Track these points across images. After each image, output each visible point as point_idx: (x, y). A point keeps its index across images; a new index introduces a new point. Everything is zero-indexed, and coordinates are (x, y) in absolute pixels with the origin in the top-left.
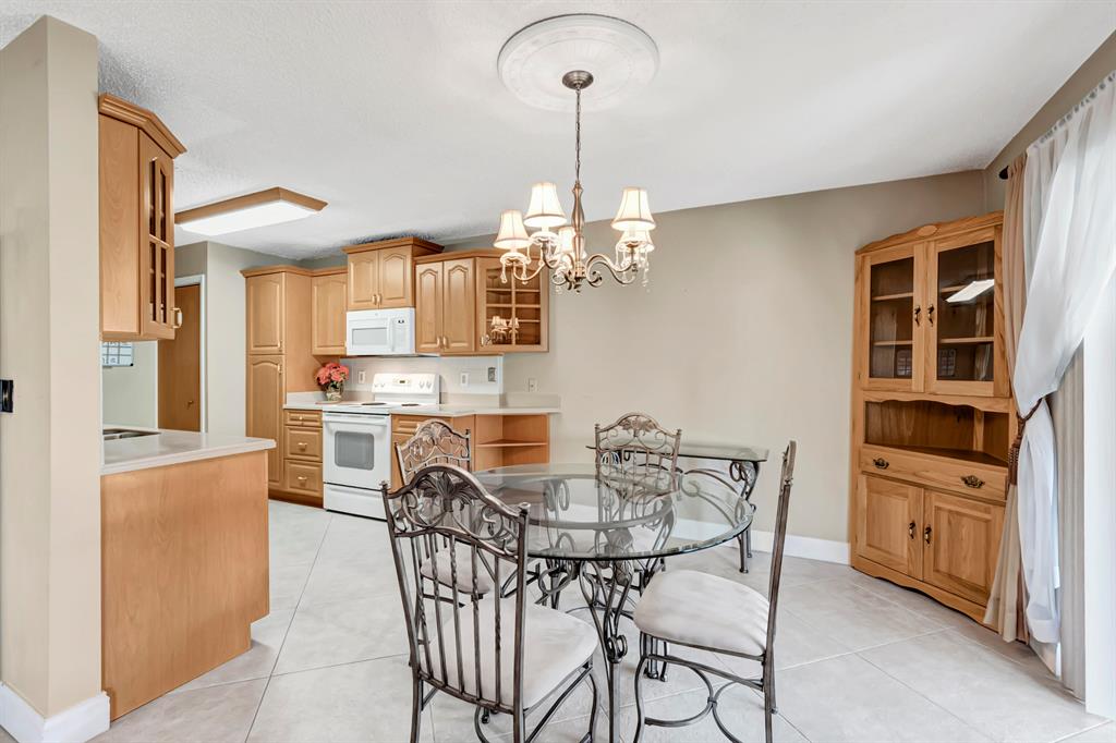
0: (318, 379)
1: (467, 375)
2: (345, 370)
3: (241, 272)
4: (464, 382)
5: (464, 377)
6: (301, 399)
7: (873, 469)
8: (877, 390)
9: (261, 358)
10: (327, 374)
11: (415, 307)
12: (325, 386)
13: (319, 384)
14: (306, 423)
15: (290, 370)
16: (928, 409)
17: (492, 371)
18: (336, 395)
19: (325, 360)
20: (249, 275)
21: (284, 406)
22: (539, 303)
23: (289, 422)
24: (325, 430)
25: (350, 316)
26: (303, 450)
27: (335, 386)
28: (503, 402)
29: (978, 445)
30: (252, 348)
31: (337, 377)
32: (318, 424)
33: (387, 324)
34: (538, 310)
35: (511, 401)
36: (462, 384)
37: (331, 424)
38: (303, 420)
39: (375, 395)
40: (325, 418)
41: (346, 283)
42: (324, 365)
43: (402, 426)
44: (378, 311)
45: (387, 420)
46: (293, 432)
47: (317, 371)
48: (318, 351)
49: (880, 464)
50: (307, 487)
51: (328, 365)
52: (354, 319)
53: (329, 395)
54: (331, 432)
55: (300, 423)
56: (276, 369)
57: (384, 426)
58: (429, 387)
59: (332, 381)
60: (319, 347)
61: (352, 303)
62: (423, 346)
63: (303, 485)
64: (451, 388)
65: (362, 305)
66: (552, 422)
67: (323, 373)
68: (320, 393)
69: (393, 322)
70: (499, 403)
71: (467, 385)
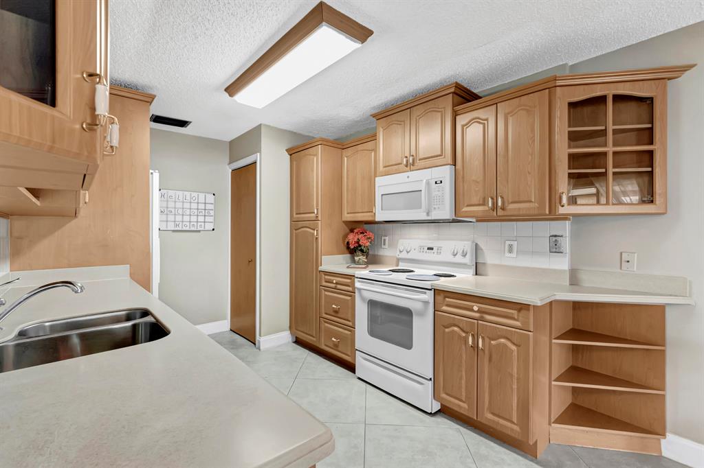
0: (348, 243)
2: (371, 235)
3: (287, 150)
4: (510, 251)
5: (511, 246)
6: (334, 263)
9: (301, 224)
10: (356, 240)
11: (455, 165)
12: (353, 250)
13: (348, 248)
14: (339, 287)
15: (325, 234)
17: (556, 241)
18: (363, 258)
19: (353, 226)
20: (292, 152)
21: (321, 268)
22: (651, 143)
23: (324, 284)
24: (357, 295)
25: (380, 181)
26: (336, 312)
27: (362, 251)
28: (574, 284)
30: (295, 216)
31: (365, 243)
32: (350, 289)
33: (423, 187)
34: (651, 153)
35: (586, 279)
36: (507, 254)
37: (362, 291)
38: (336, 283)
39: (398, 260)
40: (358, 284)
41: (375, 150)
42: (352, 231)
43: (448, 305)
44: (409, 174)
45: (429, 296)
46: (326, 293)
47: (346, 236)
48: (348, 217)
50: (340, 349)
51: (356, 231)
52: (384, 184)
53: (357, 258)
54: (363, 299)
55: (333, 285)
56: (313, 234)
57: (426, 303)
58: (464, 255)
59: (360, 246)
60: (348, 213)
61: (381, 168)
62: (465, 209)
63: (336, 346)
64: (490, 258)
65: (392, 168)
67: (352, 238)
68: (348, 256)
69: (428, 183)
70: (568, 283)
71: (514, 255)
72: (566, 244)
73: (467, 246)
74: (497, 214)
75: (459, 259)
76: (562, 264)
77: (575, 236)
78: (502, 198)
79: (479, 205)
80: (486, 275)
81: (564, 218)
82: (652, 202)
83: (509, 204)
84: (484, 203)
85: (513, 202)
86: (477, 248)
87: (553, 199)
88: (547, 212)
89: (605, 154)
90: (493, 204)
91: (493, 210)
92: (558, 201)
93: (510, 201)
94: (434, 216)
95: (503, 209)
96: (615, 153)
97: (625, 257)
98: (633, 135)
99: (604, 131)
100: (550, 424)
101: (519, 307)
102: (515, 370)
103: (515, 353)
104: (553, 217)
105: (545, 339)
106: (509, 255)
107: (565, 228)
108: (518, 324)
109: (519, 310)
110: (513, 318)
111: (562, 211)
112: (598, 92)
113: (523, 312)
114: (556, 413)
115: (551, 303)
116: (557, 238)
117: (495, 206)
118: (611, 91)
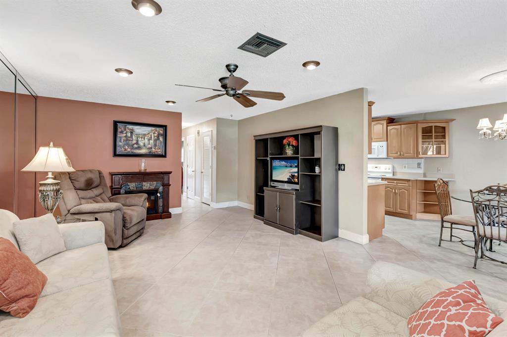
1: (407, 166)
5: (405, 166)
11: (387, 141)
17: (419, 164)
22: (445, 139)
28: (425, 176)
34: (444, 141)
35: (428, 175)
36: (404, 169)
58: (389, 169)
62: (390, 155)
64: (398, 170)
66: (450, 184)
69: (378, 147)
71: (406, 169)
72: (422, 165)
73: (390, 166)
74: (401, 157)
75: (387, 170)
76: (421, 171)
77: (425, 163)
78: (403, 152)
79: (395, 154)
80: (396, 174)
81: (422, 158)
84: (397, 153)
86: (393, 167)
87: (417, 153)
89: (432, 141)
93: (405, 153)
94: (380, 157)
95: (403, 155)
97: (439, 169)
98: (441, 137)
99: (432, 135)
104: (418, 158)
105: (415, 191)
107: (422, 161)
108: (407, 185)
109: (408, 182)
111: (420, 156)
112: (430, 125)
115: (417, 180)
117: (400, 154)
118: (433, 125)
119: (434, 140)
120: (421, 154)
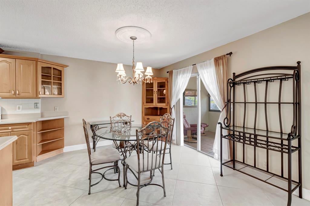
1: (21, 106)
5: (19, 107)
7: (147, 120)
8: (147, 105)
16: (156, 108)
22: (61, 81)
29: (159, 114)
34: (61, 83)
36: (17, 110)
49: (148, 119)
70: (40, 116)
71: (21, 110)
72: (39, 105)
76: (38, 111)
77: (42, 103)
78: (18, 91)
79: (7, 93)
80: (7, 119)
81: (39, 98)
82: (61, 95)
83: (21, 93)
84: (10, 92)
85: (22, 93)
86: (2, 109)
87: (37, 93)
88: (35, 96)
89: (51, 82)
90: (14, 93)
91: (14, 95)
92: (39, 93)
93: (22, 92)
95: (19, 95)
96: (53, 82)
97: (56, 108)
98: (57, 79)
99: (51, 76)
100: (37, 156)
101: (28, 124)
102: (27, 143)
103: (27, 138)
104: (37, 97)
106: (18, 110)
107: (39, 101)
108: (28, 129)
109: (28, 125)
110: (26, 128)
111: (40, 96)
112: (49, 66)
113: (29, 125)
114: (38, 153)
115: (37, 122)
116: (37, 104)
117: (15, 94)
118: (52, 66)
119: (52, 81)
120: (40, 93)
